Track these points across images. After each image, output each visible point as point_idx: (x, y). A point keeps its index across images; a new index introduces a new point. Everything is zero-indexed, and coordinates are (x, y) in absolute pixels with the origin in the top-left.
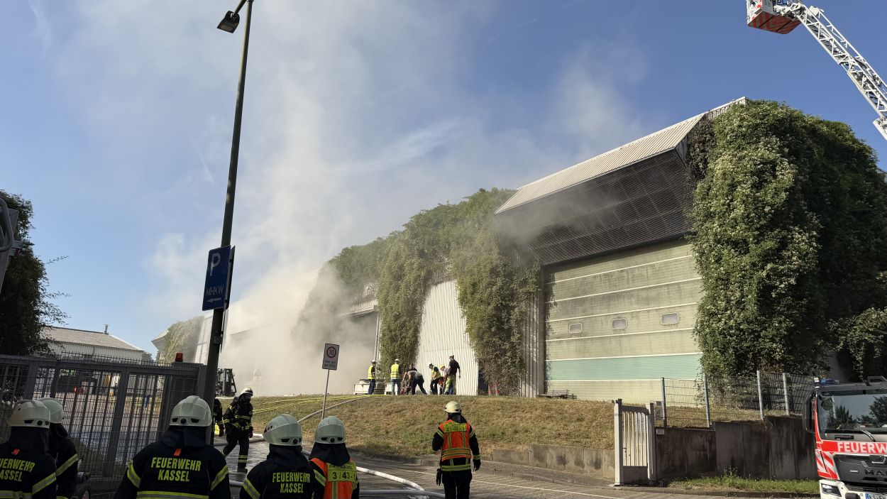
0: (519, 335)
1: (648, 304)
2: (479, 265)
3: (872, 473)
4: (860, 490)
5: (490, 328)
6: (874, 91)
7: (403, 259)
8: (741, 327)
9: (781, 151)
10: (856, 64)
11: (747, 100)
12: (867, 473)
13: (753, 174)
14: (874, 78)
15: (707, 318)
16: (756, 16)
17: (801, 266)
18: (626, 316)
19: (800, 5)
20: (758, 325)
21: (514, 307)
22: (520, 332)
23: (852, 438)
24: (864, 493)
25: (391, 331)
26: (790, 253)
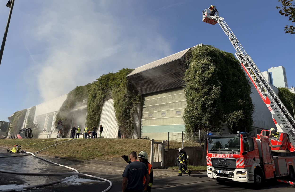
0: (132, 118)
1: (172, 108)
2: (121, 94)
3: (221, 163)
4: (217, 170)
5: (123, 115)
6: (235, 44)
7: (96, 91)
8: (196, 116)
9: (211, 61)
10: (231, 35)
11: (202, 45)
12: (219, 163)
13: (202, 68)
14: (236, 40)
15: (186, 113)
16: (205, 18)
17: (215, 97)
18: (166, 112)
19: (217, 16)
20: (201, 115)
21: (131, 108)
22: (133, 117)
23: (216, 153)
24: (218, 170)
26: (212, 93)
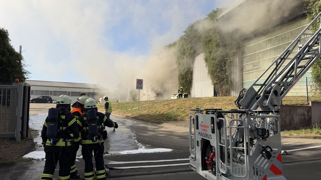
5: (217, 69)
21: (227, 60)
22: (230, 70)
25: (182, 76)
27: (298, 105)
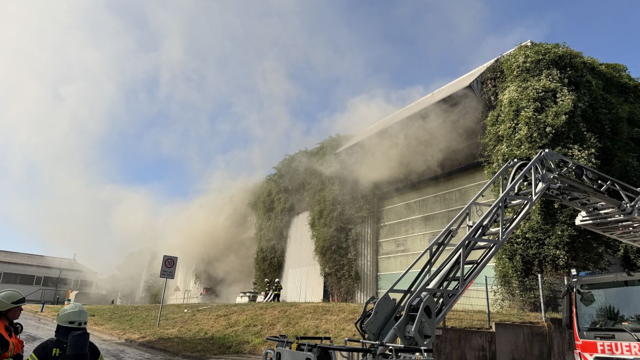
0: (355, 253)
5: (331, 246)
7: (274, 195)
8: (527, 236)
9: (561, 80)
11: (532, 42)
13: (535, 100)
20: (542, 233)
21: (352, 229)
22: (357, 250)
23: (613, 338)
25: (263, 253)
27: (473, 329)
